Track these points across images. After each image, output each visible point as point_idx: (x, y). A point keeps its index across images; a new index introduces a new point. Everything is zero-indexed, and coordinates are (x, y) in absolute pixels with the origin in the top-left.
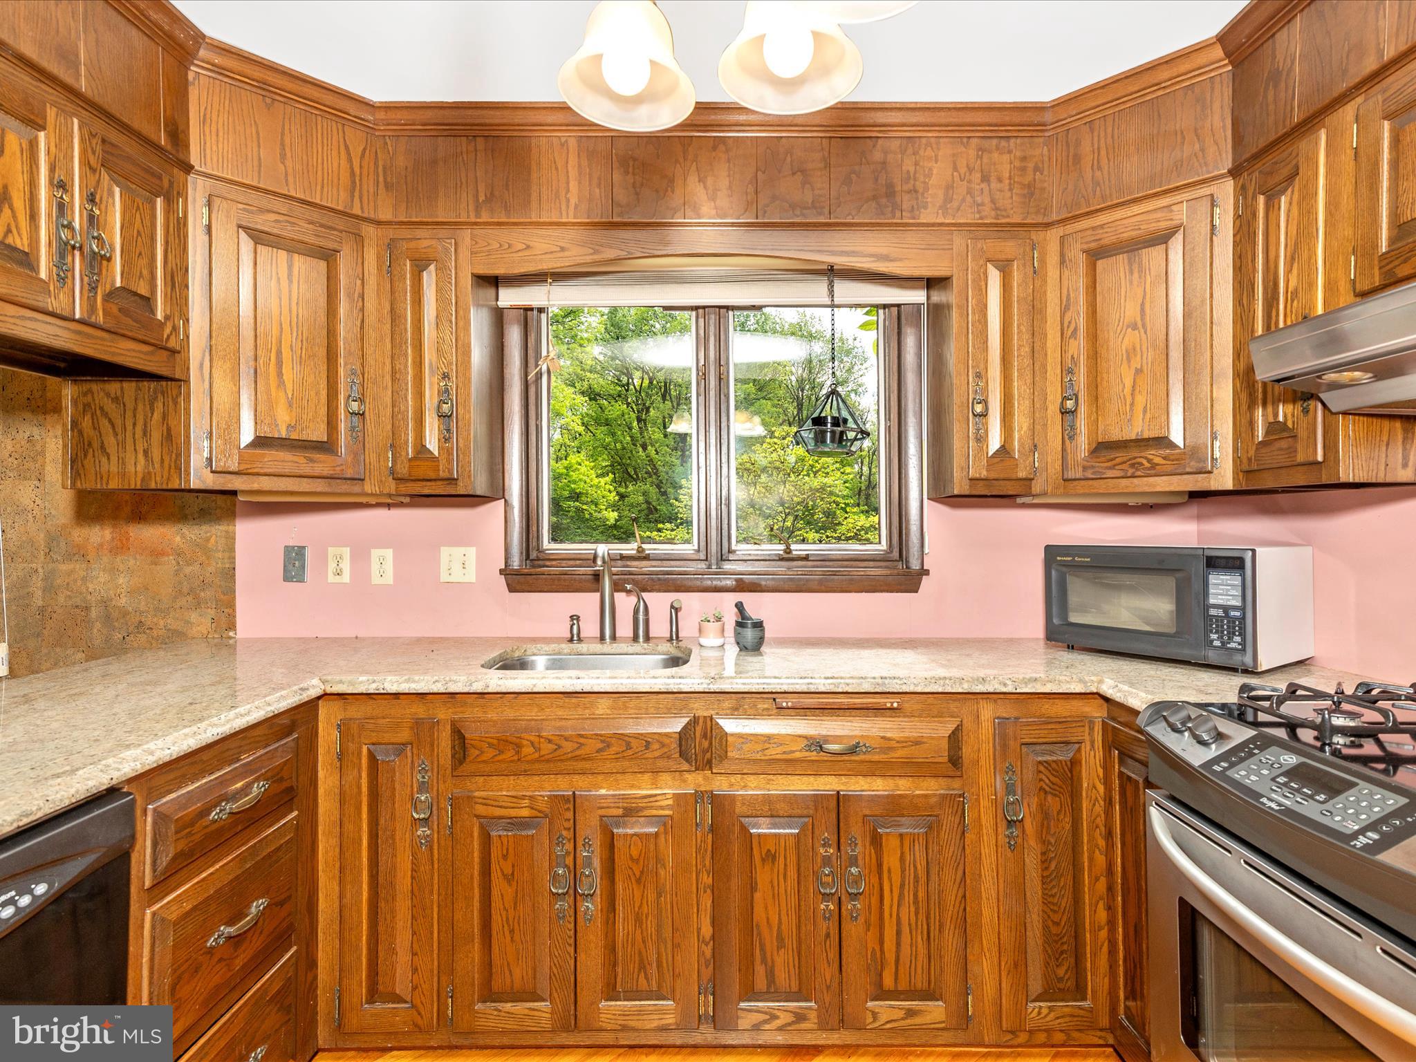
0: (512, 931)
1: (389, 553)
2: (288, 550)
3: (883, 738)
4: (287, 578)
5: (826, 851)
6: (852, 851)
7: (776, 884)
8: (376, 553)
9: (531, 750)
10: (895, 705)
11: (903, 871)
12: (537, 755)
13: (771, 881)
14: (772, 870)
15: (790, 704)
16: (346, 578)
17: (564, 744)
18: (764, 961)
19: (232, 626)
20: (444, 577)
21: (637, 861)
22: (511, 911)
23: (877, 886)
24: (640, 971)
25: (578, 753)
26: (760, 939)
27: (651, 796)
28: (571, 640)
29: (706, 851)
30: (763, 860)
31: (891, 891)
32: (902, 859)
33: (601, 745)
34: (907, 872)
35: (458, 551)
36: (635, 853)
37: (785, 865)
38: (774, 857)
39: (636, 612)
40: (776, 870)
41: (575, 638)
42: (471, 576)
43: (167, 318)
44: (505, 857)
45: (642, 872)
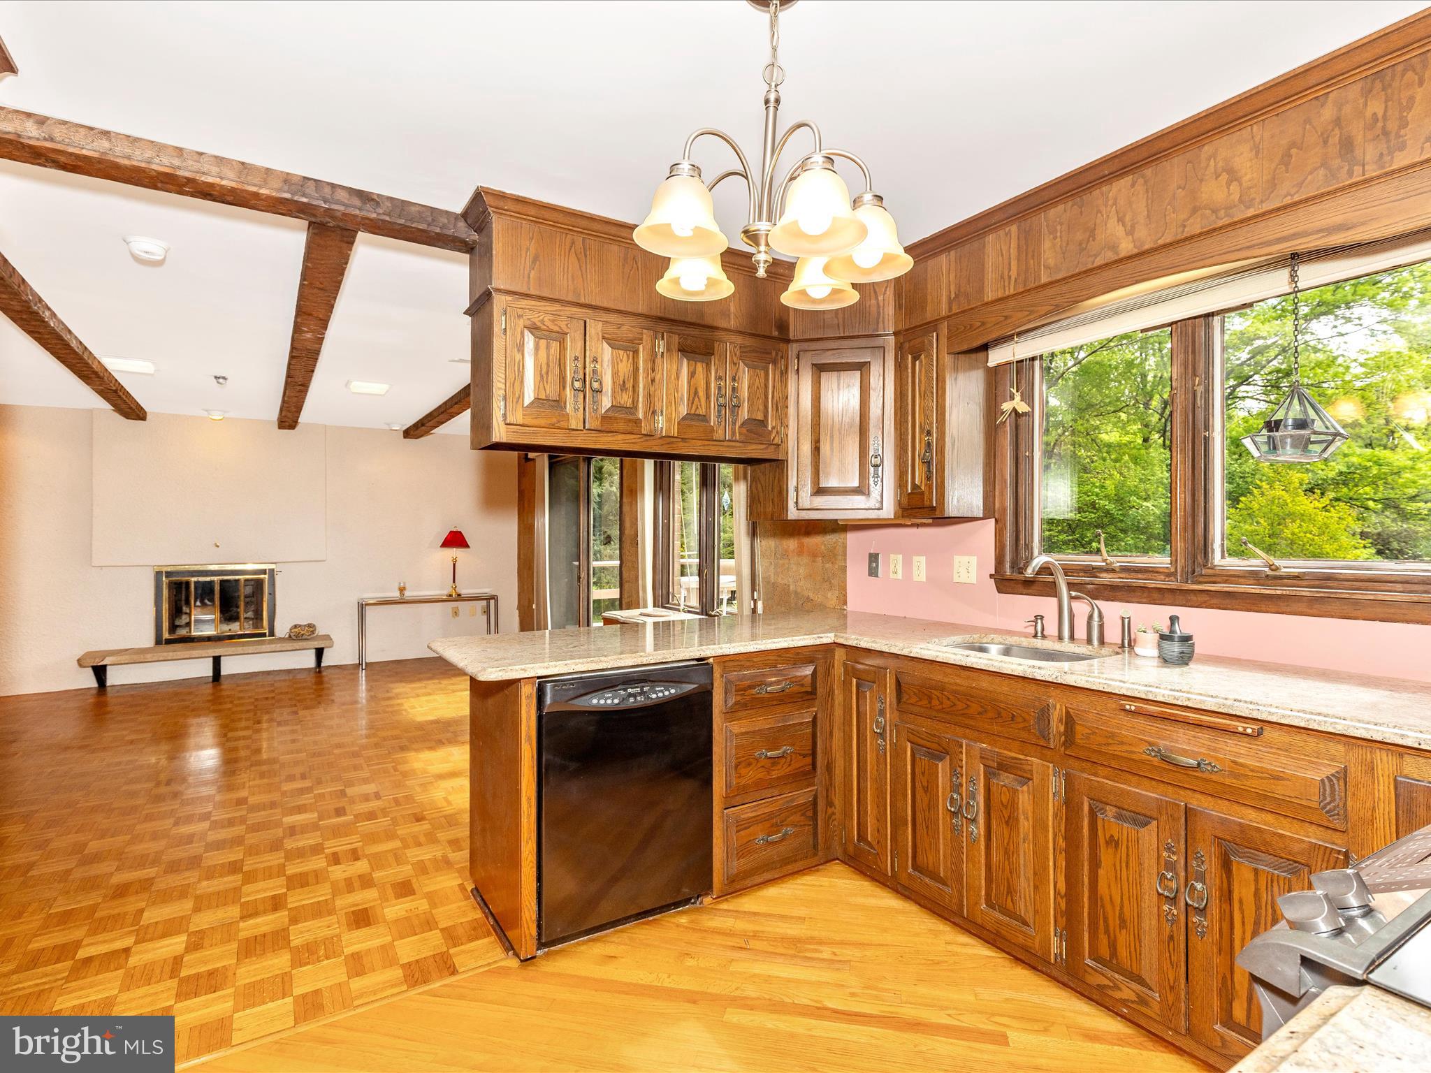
0: (927, 827)
1: (923, 559)
2: (871, 555)
3: (1233, 761)
4: (870, 574)
5: (1169, 856)
6: (1198, 866)
7: (1118, 868)
8: (916, 559)
9: (937, 703)
10: (1249, 731)
11: (1258, 908)
12: (940, 707)
13: (1114, 865)
14: (1115, 854)
15: (1133, 708)
16: (900, 576)
17: (958, 703)
18: (1107, 932)
19: (845, 603)
20: (956, 579)
21: (1006, 807)
22: (927, 813)
23: (1228, 911)
24: (1008, 893)
25: (966, 711)
26: (1104, 913)
27: (1016, 759)
28: (1035, 636)
29: (1061, 818)
30: (1107, 842)
31: (1243, 923)
32: (1257, 894)
33: (980, 710)
34: (1263, 912)
35: (965, 559)
36: (1005, 801)
37: (1128, 855)
38: (1117, 844)
39: (1091, 617)
40: (1118, 856)
41: (1039, 634)
42: (973, 579)
43: (773, 428)
44: (923, 773)
45: (1009, 817)
